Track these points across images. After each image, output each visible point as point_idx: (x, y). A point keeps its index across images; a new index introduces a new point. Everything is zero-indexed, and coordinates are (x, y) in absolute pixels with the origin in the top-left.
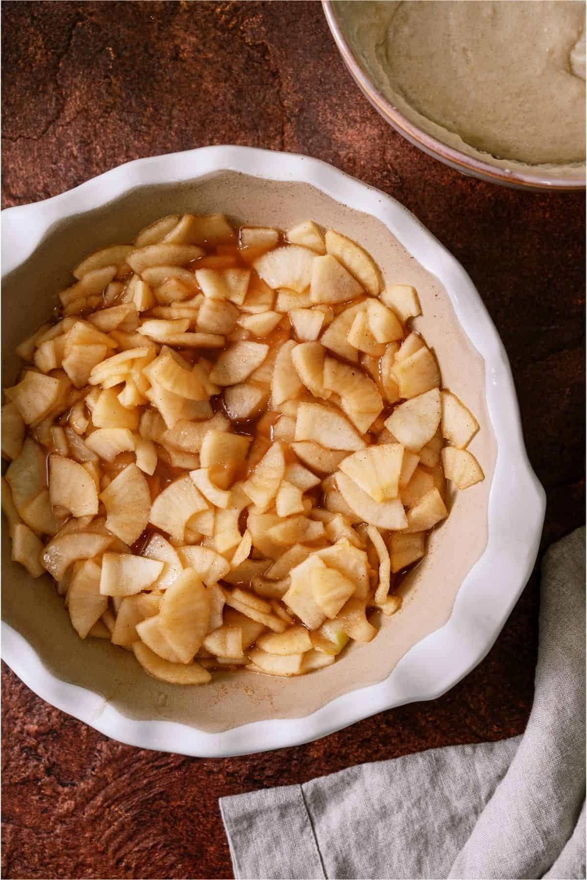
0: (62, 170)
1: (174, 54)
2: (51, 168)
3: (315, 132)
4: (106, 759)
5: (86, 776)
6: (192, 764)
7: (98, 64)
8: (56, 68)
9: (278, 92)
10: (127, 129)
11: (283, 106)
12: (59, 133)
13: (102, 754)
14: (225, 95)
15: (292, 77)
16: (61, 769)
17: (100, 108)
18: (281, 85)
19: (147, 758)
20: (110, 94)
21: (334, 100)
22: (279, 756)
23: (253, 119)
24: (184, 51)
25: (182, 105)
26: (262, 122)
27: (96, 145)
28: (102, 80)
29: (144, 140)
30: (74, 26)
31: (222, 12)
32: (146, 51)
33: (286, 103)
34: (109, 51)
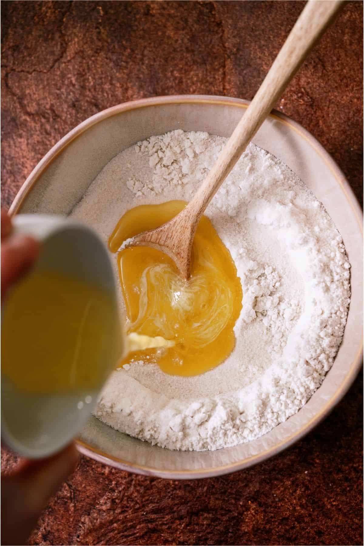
0: (63, 94)
1: (146, 11)
2: (56, 93)
3: (249, 65)
4: (88, 529)
5: (72, 542)
6: (152, 535)
7: (91, 19)
8: (61, 21)
9: (221, 37)
10: (111, 65)
11: (225, 47)
12: (62, 68)
13: (85, 525)
14: (182, 40)
15: (231, 26)
16: (54, 536)
17: (92, 50)
18: (223, 32)
19: (118, 529)
20: (99, 40)
21: (263, 42)
22: (219, 530)
23: (202, 56)
24: (153, 9)
25: (151, 47)
26: (210, 59)
27: (89, 76)
28: (94, 30)
29: (124, 73)
33: (227, 45)
34: (99, 9)
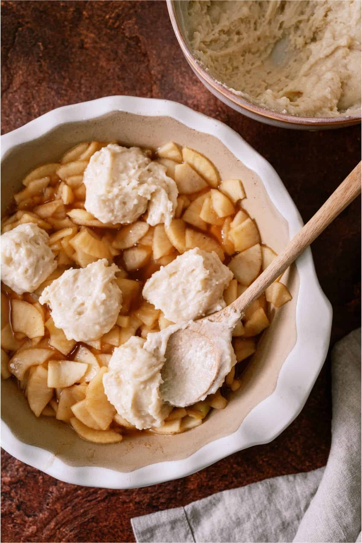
0: (12, 120)
1: (81, 45)
2: (6, 120)
3: (173, 89)
4: (56, 497)
5: (43, 509)
6: (112, 498)
7: (32, 53)
9: (147, 66)
10: (53, 93)
11: (151, 74)
13: (53, 494)
14: (114, 69)
15: (156, 56)
16: (26, 506)
17: (35, 80)
18: (149, 61)
19: (82, 495)
20: (41, 72)
21: (183, 69)
22: (169, 489)
23: (132, 83)
24: (86, 43)
25: (87, 77)
26: (138, 85)
27: (34, 104)
28: (36, 63)
29: (64, 100)
30: (17, 30)
31: (110, 18)
32: (63, 43)
33: (153, 72)
34: (39, 45)
